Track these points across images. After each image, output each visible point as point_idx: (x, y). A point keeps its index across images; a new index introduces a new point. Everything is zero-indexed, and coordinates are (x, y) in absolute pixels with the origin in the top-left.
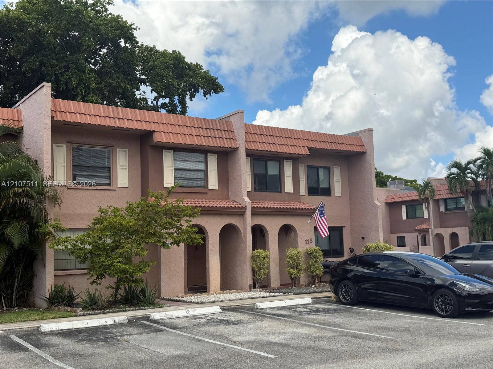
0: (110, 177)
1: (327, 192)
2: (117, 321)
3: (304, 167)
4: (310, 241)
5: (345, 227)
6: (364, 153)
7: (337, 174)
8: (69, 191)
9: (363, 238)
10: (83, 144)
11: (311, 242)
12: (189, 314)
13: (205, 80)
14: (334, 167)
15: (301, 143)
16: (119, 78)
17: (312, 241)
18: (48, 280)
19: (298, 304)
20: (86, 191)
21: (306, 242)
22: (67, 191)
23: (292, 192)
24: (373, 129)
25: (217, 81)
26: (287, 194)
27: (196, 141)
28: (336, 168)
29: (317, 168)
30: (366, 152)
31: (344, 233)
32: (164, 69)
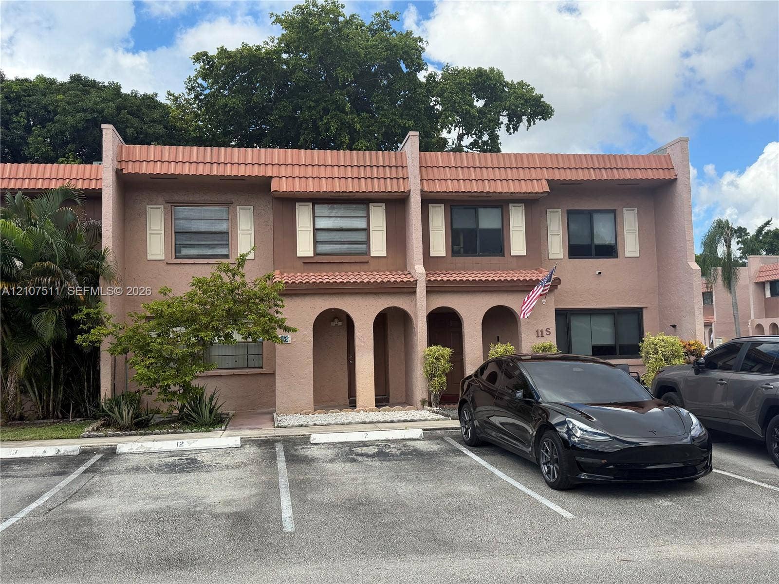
0: (229, 245)
1: (609, 251)
2: (62, 452)
3: (560, 213)
4: (545, 333)
5: (648, 309)
6: (672, 182)
7: (630, 220)
8: (170, 267)
9: (674, 326)
10: (184, 203)
11: (548, 333)
12: (180, 447)
13: (522, 102)
14: (624, 209)
15: (534, 174)
16: (395, 114)
17: (550, 332)
18: (103, 386)
19: (391, 438)
20: (193, 266)
21: (538, 334)
22: (167, 268)
23: (525, 255)
24: (688, 138)
25: (542, 99)
26: (515, 258)
27: (351, 187)
28: (627, 210)
29: (590, 215)
30: (676, 179)
31: (644, 318)
32: (457, 93)
